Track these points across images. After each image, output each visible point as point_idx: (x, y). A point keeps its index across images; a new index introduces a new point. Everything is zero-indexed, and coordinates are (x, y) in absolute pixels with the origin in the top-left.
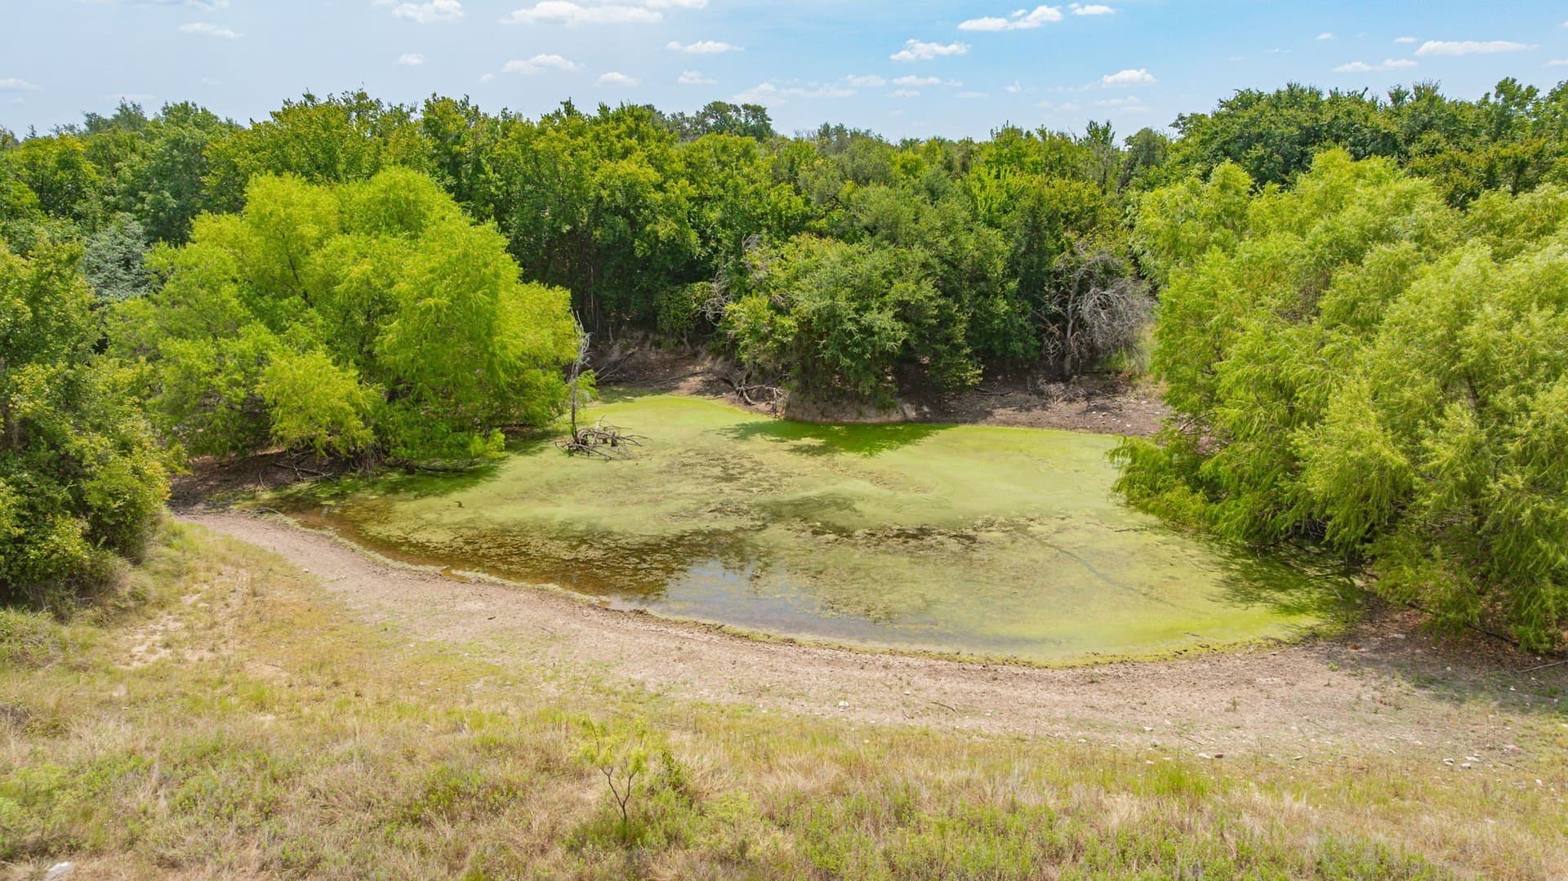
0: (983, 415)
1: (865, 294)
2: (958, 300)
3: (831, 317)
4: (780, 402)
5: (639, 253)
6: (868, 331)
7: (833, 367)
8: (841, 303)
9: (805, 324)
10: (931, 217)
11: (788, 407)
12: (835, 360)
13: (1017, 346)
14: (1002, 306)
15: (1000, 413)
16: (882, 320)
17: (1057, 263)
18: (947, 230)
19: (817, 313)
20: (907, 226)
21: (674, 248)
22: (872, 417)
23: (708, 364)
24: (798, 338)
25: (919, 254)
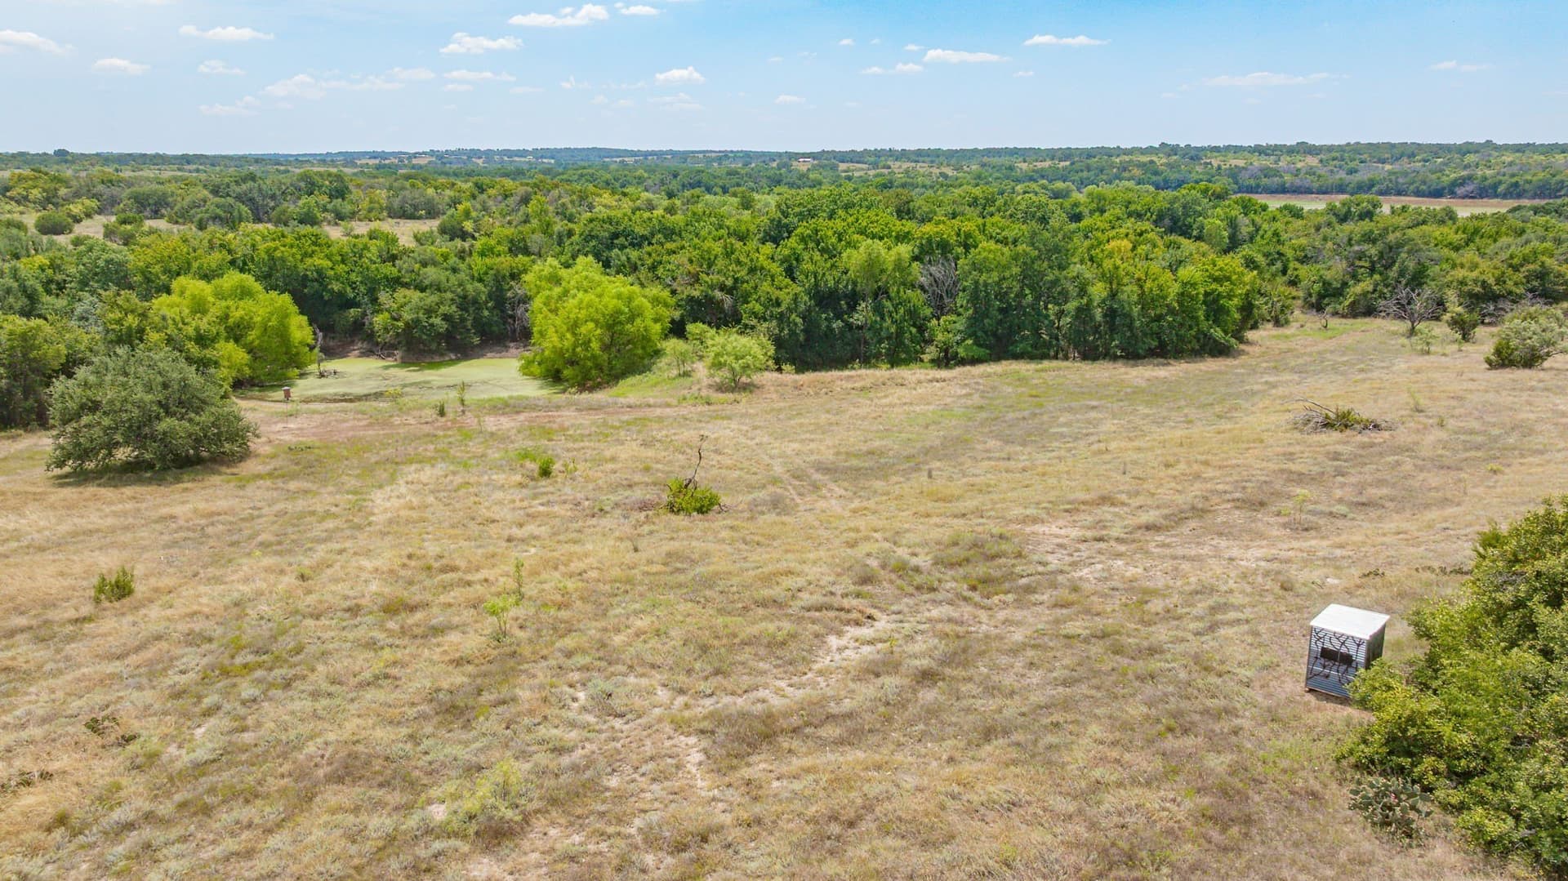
0: (483, 356)
1: (429, 312)
2: (467, 311)
3: (417, 321)
4: (398, 357)
5: (326, 298)
6: (432, 325)
7: (420, 341)
8: (421, 315)
9: (407, 324)
10: (453, 279)
11: (402, 358)
12: (420, 337)
13: (495, 328)
14: (486, 313)
15: (489, 355)
16: (437, 321)
17: (509, 294)
18: (460, 285)
19: (412, 320)
20: (444, 284)
21: (341, 294)
22: (437, 359)
23: (360, 345)
24: (404, 330)
25: (449, 295)
